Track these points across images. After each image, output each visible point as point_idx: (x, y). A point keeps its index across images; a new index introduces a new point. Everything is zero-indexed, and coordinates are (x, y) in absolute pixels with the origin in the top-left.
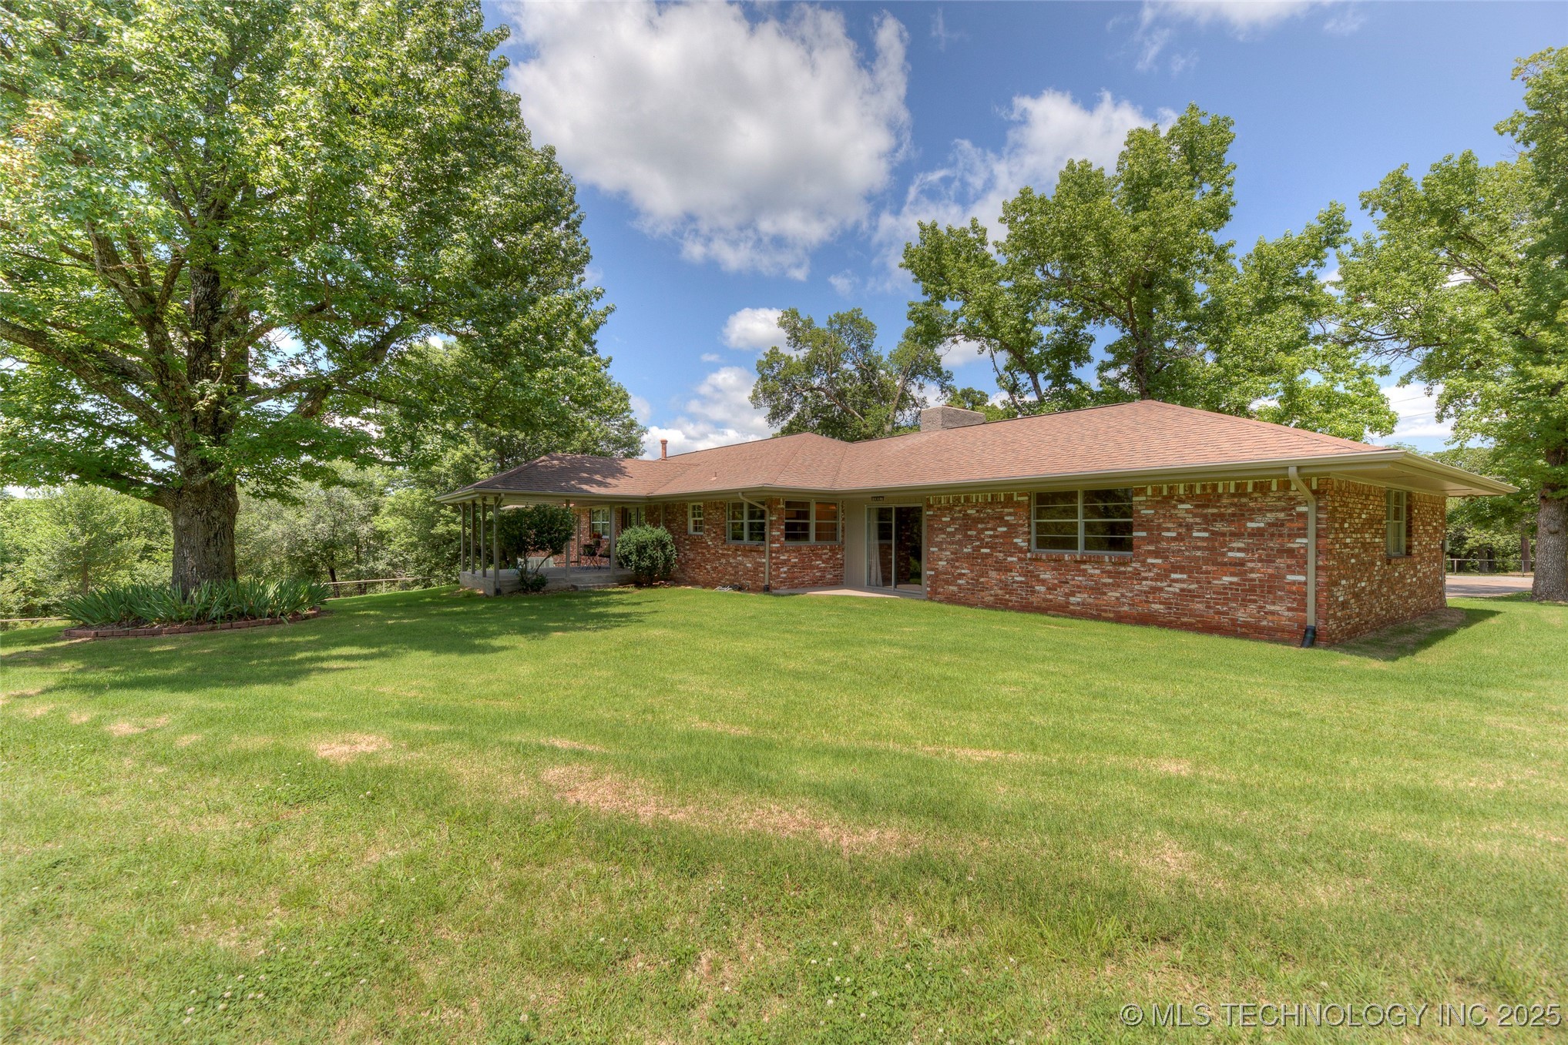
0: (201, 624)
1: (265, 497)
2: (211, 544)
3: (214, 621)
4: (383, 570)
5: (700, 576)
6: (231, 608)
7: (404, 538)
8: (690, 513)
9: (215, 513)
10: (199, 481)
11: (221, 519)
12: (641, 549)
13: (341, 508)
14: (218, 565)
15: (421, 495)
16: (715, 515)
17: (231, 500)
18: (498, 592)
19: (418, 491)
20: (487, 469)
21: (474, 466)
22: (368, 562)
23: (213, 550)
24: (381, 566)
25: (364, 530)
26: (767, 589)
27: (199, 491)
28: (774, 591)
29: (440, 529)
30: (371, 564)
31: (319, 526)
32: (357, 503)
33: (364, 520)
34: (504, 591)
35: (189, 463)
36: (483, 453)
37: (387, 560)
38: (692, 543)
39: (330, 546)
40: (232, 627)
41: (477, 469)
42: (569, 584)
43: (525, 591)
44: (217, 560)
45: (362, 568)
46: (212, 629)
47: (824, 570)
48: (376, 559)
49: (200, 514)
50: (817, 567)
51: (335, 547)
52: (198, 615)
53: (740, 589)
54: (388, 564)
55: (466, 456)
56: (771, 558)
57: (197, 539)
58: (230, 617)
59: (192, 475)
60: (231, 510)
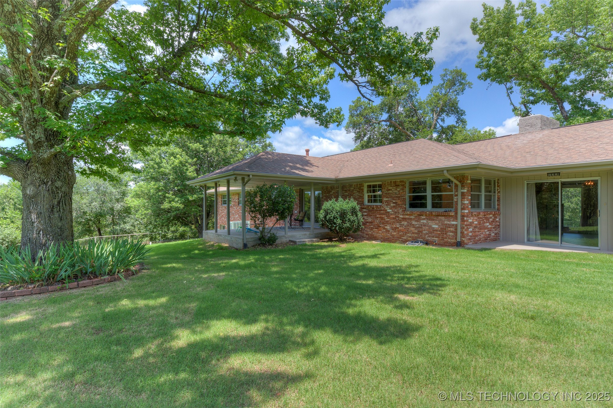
0: (51, 284)
1: (90, 174)
2: (55, 210)
3: (62, 281)
4: (129, 229)
5: (380, 233)
6: (77, 268)
7: (143, 211)
8: (365, 189)
9: (59, 184)
10: (46, 154)
11: (63, 189)
12: (343, 215)
13: (104, 194)
14: (61, 228)
15: (154, 185)
16: (394, 191)
17: (70, 173)
18: (245, 246)
19: (153, 183)
20: (192, 170)
21: (185, 168)
22: (120, 224)
23: (56, 215)
24: (128, 227)
25: (118, 206)
26: (459, 245)
27: (45, 163)
28: (467, 246)
29: (166, 205)
30: (122, 226)
31: (93, 204)
32: (114, 191)
33: (118, 200)
34: (249, 245)
35: (37, 136)
36: (190, 161)
37: (131, 223)
38: (369, 211)
39: (99, 216)
40: (78, 287)
41: (187, 170)
42: (288, 240)
43: (264, 245)
44: (60, 224)
45: (117, 228)
46: (62, 289)
47: (490, 230)
48: (125, 223)
49: (46, 184)
50: (487, 228)
51: (101, 216)
52: (49, 276)
53: (427, 244)
54: (132, 226)
55: (181, 162)
56: (463, 220)
57: (44, 204)
58: (76, 277)
59: (40, 147)
60: (70, 182)
